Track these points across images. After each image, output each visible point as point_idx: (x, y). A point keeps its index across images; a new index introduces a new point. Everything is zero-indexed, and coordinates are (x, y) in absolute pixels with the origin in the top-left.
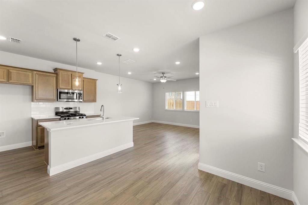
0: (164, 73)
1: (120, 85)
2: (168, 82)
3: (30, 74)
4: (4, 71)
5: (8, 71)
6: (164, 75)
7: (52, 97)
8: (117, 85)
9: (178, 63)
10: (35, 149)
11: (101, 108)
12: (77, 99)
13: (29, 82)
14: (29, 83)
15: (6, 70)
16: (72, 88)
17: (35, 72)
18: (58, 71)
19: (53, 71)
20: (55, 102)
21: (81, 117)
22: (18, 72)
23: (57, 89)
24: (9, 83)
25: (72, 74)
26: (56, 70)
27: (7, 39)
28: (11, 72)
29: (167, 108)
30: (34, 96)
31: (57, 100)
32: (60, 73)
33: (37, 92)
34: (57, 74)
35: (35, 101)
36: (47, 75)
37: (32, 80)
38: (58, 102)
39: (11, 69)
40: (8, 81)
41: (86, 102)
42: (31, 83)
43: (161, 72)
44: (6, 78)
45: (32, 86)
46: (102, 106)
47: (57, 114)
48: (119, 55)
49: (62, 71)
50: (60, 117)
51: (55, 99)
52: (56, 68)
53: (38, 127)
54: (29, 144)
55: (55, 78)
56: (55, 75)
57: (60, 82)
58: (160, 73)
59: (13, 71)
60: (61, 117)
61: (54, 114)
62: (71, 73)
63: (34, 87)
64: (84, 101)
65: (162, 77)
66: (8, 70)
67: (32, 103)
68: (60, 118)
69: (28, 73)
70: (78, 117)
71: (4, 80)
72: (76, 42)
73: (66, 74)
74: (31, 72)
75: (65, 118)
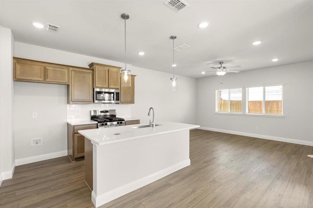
0: (223, 63)
1: (174, 80)
2: (228, 74)
3: (66, 71)
4: (40, 69)
5: (45, 69)
6: (223, 65)
7: (88, 99)
8: (171, 79)
9: (257, 43)
10: (72, 161)
11: (150, 111)
12: (114, 100)
13: (65, 80)
14: (65, 82)
15: (43, 67)
16: (108, 87)
17: (71, 69)
18: (95, 66)
19: (88, 67)
20: (91, 104)
21: (120, 122)
22: (54, 69)
23: (94, 89)
24: (46, 82)
25: (108, 70)
26: (92, 65)
27: (45, 26)
28: (48, 69)
29: (217, 110)
30: (70, 97)
31: (94, 102)
32: (97, 68)
33: (73, 93)
34: (93, 70)
35: (71, 102)
36: (83, 72)
37: (68, 79)
38: (94, 104)
39: (48, 66)
40: (45, 80)
41: (124, 104)
42: (67, 82)
43: (217, 61)
44: (42, 76)
45: (68, 85)
46: (151, 108)
47: (93, 118)
48: (173, 38)
49: (98, 66)
50: (97, 122)
51: (91, 100)
52: (92, 63)
53: (75, 135)
54: (64, 153)
55: (91, 75)
56: (91, 71)
57: (97, 79)
58: (215, 63)
59: (50, 68)
60: (99, 122)
61: (89, 118)
62: (108, 68)
63: (70, 86)
64: (122, 103)
65: (219, 68)
66: (45, 67)
67: (68, 105)
68: (97, 124)
69: (64, 70)
70: (115, 123)
71: (40, 79)
72: (124, 20)
73: (103, 69)
74: (66, 68)
75: (102, 123)
